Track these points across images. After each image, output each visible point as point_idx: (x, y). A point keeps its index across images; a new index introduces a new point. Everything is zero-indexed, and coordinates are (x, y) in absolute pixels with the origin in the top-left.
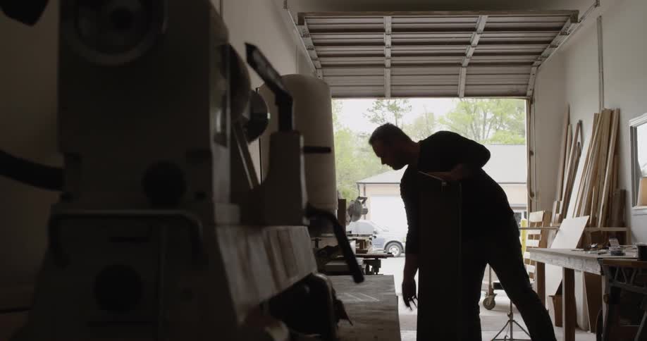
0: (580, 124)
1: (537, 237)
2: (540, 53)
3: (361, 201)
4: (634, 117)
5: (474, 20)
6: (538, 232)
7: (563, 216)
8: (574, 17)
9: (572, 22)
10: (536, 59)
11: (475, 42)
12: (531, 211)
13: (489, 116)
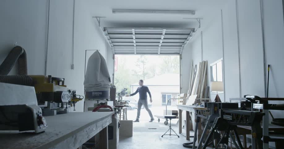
0: (196, 65)
1: (182, 102)
2: (184, 43)
3: (125, 90)
4: (212, 63)
5: (162, 31)
6: (182, 100)
7: (190, 95)
8: (193, 30)
9: (193, 32)
10: (183, 45)
11: (162, 38)
12: (181, 93)
13: (173, 65)
